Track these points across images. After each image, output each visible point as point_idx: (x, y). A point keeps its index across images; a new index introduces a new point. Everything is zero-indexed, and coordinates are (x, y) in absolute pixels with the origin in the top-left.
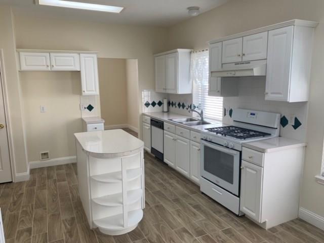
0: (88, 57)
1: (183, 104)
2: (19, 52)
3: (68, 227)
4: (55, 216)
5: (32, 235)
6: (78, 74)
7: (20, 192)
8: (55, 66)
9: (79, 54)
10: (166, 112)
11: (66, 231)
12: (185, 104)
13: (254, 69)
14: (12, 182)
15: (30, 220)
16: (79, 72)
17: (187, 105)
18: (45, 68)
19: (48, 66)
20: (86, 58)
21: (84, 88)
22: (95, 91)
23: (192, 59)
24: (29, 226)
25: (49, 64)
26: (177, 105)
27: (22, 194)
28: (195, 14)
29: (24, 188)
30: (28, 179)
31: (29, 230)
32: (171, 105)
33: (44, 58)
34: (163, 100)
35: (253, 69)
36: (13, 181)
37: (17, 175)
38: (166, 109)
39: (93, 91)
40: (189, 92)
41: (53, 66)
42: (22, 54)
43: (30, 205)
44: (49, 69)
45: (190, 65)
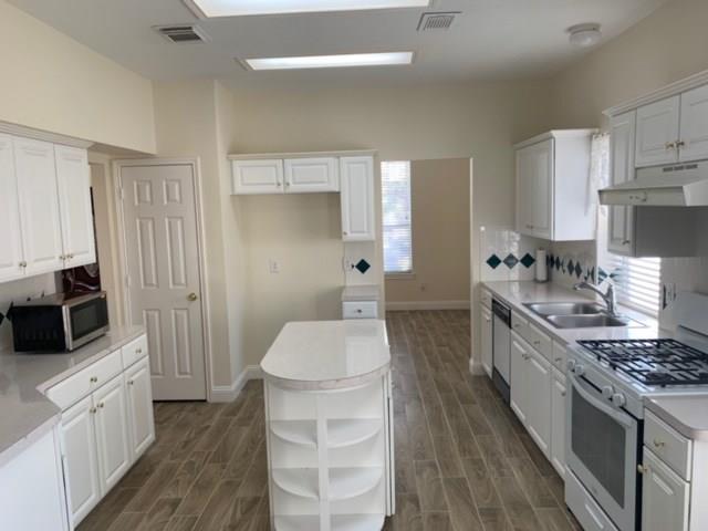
0: (353, 163)
1: (578, 265)
2: (231, 161)
3: (239, 515)
4: (231, 486)
5: (174, 515)
6: (334, 198)
7: (207, 424)
8: (292, 185)
9: (338, 157)
10: (543, 282)
11: (229, 523)
12: (582, 267)
13: (685, 188)
14: (205, 401)
15: (189, 483)
16: (339, 193)
17: (585, 268)
18: (273, 189)
19: (279, 184)
20: (352, 166)
21: (346, 227)
22: (369, 232)
23: (593, 154)
24: (180, 496)
25: (281, 181)
26: (566, 268)
27: (208, 427)
28: (588, 41)
29: (217, 416)
30: (232, 399)
31: (175, 504)
32: (555, 266)
33: (274, 169)
34: (535, 253)
35: (681, 188)
36: (208, 400)
37: (214, 389)
38: (542, 275)
39: (363, 232)
40: (589, 237)
41: (288, 184)
42: (237, 164)
43: (207, 452)
44: (281, 189)
45: (589, 170)
